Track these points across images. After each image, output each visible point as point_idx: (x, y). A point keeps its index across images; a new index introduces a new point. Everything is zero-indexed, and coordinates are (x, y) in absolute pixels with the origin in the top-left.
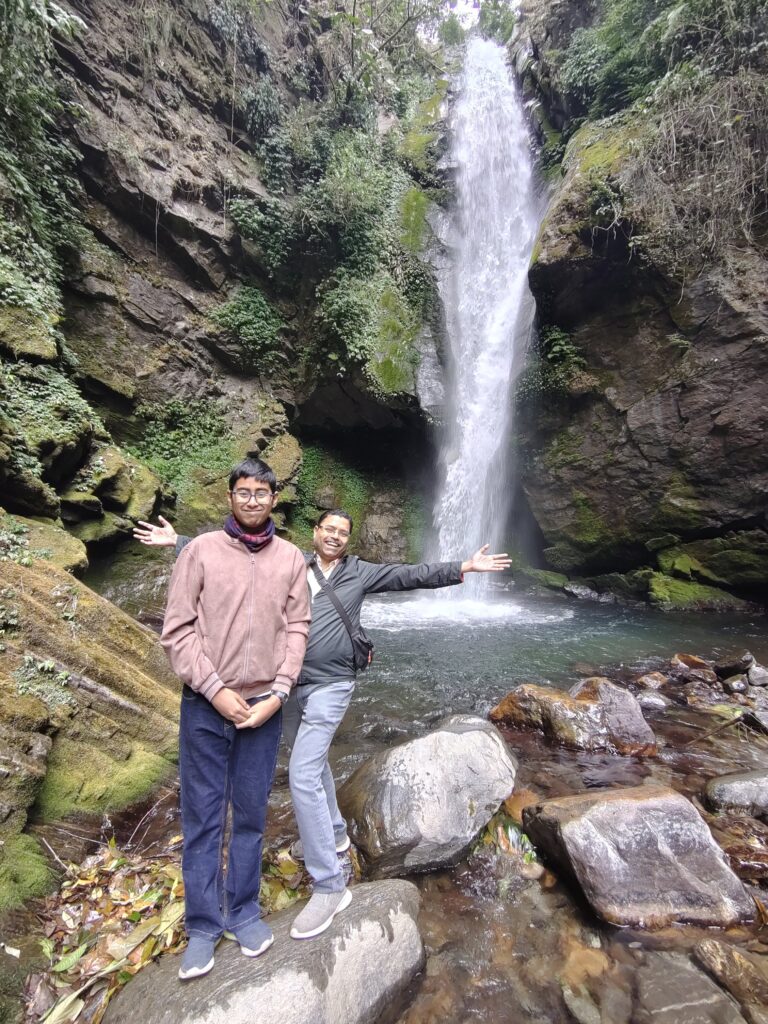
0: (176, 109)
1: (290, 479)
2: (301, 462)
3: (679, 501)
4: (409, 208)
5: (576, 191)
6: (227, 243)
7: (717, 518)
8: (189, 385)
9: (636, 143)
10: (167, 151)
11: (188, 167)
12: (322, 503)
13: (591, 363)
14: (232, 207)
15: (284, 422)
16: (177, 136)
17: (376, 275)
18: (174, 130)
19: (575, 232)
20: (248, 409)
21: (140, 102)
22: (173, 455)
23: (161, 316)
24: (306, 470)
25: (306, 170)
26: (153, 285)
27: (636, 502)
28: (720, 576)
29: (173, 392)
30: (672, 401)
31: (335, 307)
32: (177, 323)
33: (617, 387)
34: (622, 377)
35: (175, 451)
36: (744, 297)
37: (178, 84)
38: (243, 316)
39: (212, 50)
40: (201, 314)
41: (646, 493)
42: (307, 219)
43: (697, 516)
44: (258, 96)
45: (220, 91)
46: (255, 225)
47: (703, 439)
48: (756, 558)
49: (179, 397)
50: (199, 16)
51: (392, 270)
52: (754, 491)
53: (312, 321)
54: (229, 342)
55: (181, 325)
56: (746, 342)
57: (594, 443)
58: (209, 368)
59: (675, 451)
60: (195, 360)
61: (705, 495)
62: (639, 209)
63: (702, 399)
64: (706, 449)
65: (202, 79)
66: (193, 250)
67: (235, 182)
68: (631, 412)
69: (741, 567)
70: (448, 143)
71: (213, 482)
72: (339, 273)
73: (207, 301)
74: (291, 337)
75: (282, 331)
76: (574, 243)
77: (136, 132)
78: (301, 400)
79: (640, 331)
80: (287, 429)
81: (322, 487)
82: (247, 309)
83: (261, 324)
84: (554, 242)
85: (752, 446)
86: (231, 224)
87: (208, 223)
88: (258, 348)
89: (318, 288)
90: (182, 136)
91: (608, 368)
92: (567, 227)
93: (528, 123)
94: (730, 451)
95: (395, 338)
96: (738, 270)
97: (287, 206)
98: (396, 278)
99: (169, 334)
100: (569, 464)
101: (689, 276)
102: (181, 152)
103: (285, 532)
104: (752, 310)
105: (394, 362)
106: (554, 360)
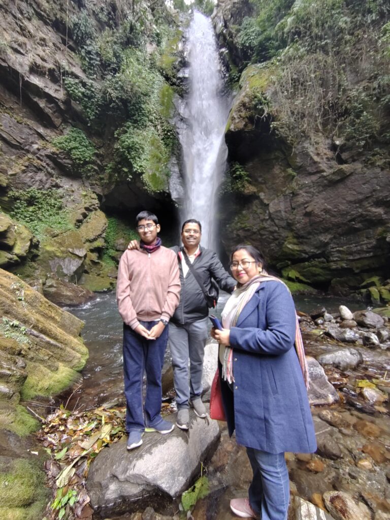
0: (29, 19)
1: (101, 235)
2: (107, 225)
3: (291, 246)
4: (164, 95)
5: (247, 97)
6: (62, 102)
7: (306, 253)
8: (41, 181)
9: (274, 78)
10: (25, 44)
11: (39, 55)
12: (118, 247)
13: (254, 181)
14: (66, 82)
15: (97, 204)
16: (31, 36)
17: (147, 128)
18: (29, 32)
19: (247, 117)
20: (75, 196)
21: (6, 11)
22: (32, 220)
23: (23, 140)
24: (110, 230)
25: (107, 67)
26: (18, 122)
27: (272, 246)
28: (307, 279)
29: (31, 185)
30: (288, 200)
31: (126, 143)
32: (33, 145)
33: (264, 193)
34: (267, 188)
35: (33, 218)
36: (318, 154)
38: (73, 144)
40: (47, 141)
41: (277, 242)
42: (110, 94)
43: (299, 253)
44: (80, 21)
45: (57, 14)
46: (80, 94)
47: (301, 218)
48: (321, 270)
49: (35, 187)
51: (155, 126)
52: (321, 241)
53: (112, 150)
54: (64, 158)
55: (35, 146)
56: (319, 175)
57: (254, 219)
58: (53, 172)
59: (290, 223)
60: (44, 167)
61: (301, 243)
62: (275, 109)
63: (301, 200)
64: (302, 222)
65: (45, 5)
66: (42, 104)
67: (67, 68)
68: (271, 205)
69: (315, 275)
70: (184, 64)
71: (57, 236)
72: (127, 125)
73: (51, 134)
74: (100, 158)
75: (95, 154)
76: (246, 122)
77: (4, 29)
78: (106, 193)
79: (275, 167)
80: (99, 208)
81: (118, 239)
82: (75, 140)
83: (83, 149)
84: (237, 121)
85: (321, 221)
86: (65, 92)
87: (51, 89)
88: (82, 162)
89: (116, 132)
90: (34, 37)
91: (261, 183)
92: (243, 114)
93: (222, 59)
94: (312, 224)
95: (158, 162)
96: (316, 142)
97: (97, 85)
98: (158, 131)
99: (28, 151)
100: (243, 229)
101: (296, 143)
102: (33, 46)
103: (98, 263)
104: (321, 161)
105: (157, 175)
106: (236, 178)
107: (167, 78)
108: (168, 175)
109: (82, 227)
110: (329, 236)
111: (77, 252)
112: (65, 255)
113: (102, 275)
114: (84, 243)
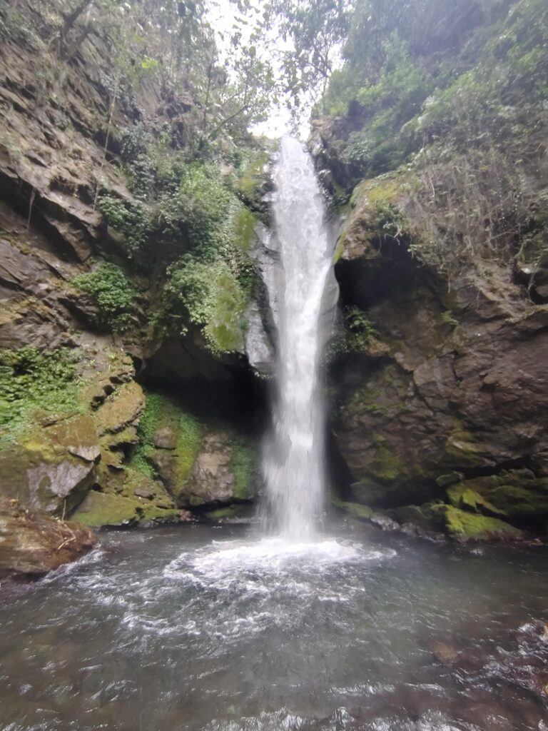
0: (63, 129)
1: (132, 421)
2: (144, 406)
3: (461, 444)
4: (241, 222)
5: (367, 213)
6: (94, 228)
7: (492, 458)
8: (45, 336)
9: (407, 186)
10: (49, 154)
11: (67, 169)
12: (159, 442)
13: (383, 335)
14: (101, 202)
15: (131, 372)
16: (60, 147)
17: (215, 263)
18: (59, 142)
19: (368, 240)
20: (99, 360)
21: (30, 116)
22: (17, 398)
23: (25, 277)
24: (148, 414)
25: (163, 185)
26: (21, 252)
27: (425, 444)
28: (499, 508)
29: (27, 342)
30: (448, 364)
31: (182, 281)
32: (40, 285)
33: (403, 353)
34: (408, 345)
35: (20, 394)
36: (493, 291)
37: (67, 114)
38: (103, 284)
39: (98, 99)
40: (64, 279)
41: (433, 437)
42: (163, 217)
43: (477, 457)
44: (132, 133)
45: (101, 125)
46: (120, 217)
47: (476, 394)
48: (524, 492)
49: (33, 347)
50: (92, 78)
51: (228, 261)
52: (519, 437)
53: (162, 293)
54: (88, 304)
55: (44, 286)
56: (500, 322)
57: (388, 396)
58: (67, 323)
59: (454, 404)
60: (53, 316)
61: (479, 440)
62: (413, 227)
63: (471, 363)
64: (479, 402)
65: (87, 114)
66: (63, 229)
67: (106, 185)
68: (417, 372)
69: (515, 501)
70: (270, 187)
71: (54, 423)
72: (186, 258)
73: (71, 270)
74: (144, 305)
75: (135, 299)
76: (368, 247)
77: (23, 136)
78: (148, 355)
79: (419, 312)
80: (134, 378)
81: (161, 429)
82: (107, 279)
83: (118, 292)
84: (353, 245)
85: (515, 401)
86: (101, 215)
87: (79, 211)
88: (113, 310)
89: (169, 268)
90: (65, 148)
91: (396, 338)
92: (362, 236)
93: (322, 182)
94: (498, 405)
95: (229, 309)
96: (486, 272)
97: (147, 208)
98: (231, 267)
99: (30, 293)
100: (369, 412)
101: (452, 275)
102: (63, 158)
103: (121, 470)
104: (501, 300)
105: (228, 327)
106: (355, 330)
107: (247, 203)
108: (245, 328)
109: (102, 409)
110: (535, 428)
111: (84, 453)
112: (60, 458)
113: (124, 493)
114: (101, 436)
